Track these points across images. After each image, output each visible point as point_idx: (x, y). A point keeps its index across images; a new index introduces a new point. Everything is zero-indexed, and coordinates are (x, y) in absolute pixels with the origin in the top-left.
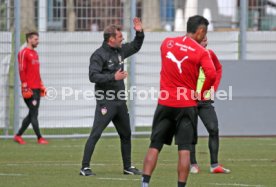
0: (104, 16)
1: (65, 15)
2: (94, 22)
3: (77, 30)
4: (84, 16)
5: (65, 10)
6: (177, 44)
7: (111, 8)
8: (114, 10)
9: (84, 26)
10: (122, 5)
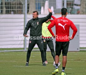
0: (16, 9)
1: (2, 9)
2: (12, 11)
3: (6, 14)
4: (9, 9)
5: (2, 7)
6: (61, 20)
7: (18, 6)
8: (19, 7)
9: (9, 12)
10: (22, 5)
